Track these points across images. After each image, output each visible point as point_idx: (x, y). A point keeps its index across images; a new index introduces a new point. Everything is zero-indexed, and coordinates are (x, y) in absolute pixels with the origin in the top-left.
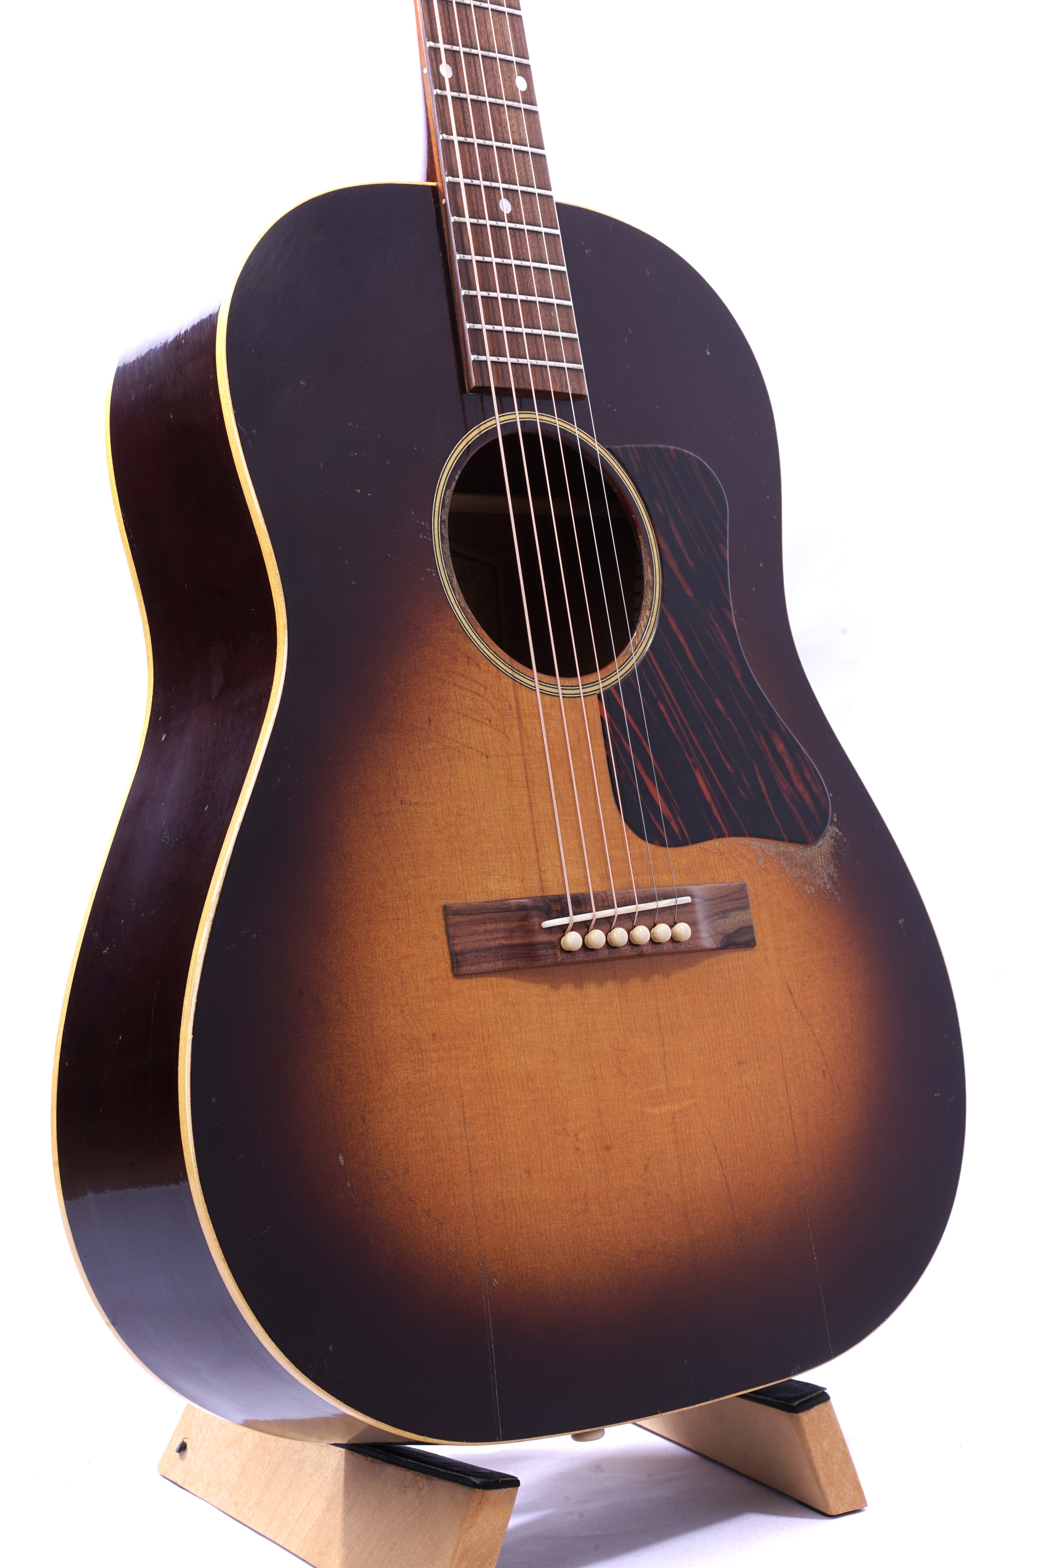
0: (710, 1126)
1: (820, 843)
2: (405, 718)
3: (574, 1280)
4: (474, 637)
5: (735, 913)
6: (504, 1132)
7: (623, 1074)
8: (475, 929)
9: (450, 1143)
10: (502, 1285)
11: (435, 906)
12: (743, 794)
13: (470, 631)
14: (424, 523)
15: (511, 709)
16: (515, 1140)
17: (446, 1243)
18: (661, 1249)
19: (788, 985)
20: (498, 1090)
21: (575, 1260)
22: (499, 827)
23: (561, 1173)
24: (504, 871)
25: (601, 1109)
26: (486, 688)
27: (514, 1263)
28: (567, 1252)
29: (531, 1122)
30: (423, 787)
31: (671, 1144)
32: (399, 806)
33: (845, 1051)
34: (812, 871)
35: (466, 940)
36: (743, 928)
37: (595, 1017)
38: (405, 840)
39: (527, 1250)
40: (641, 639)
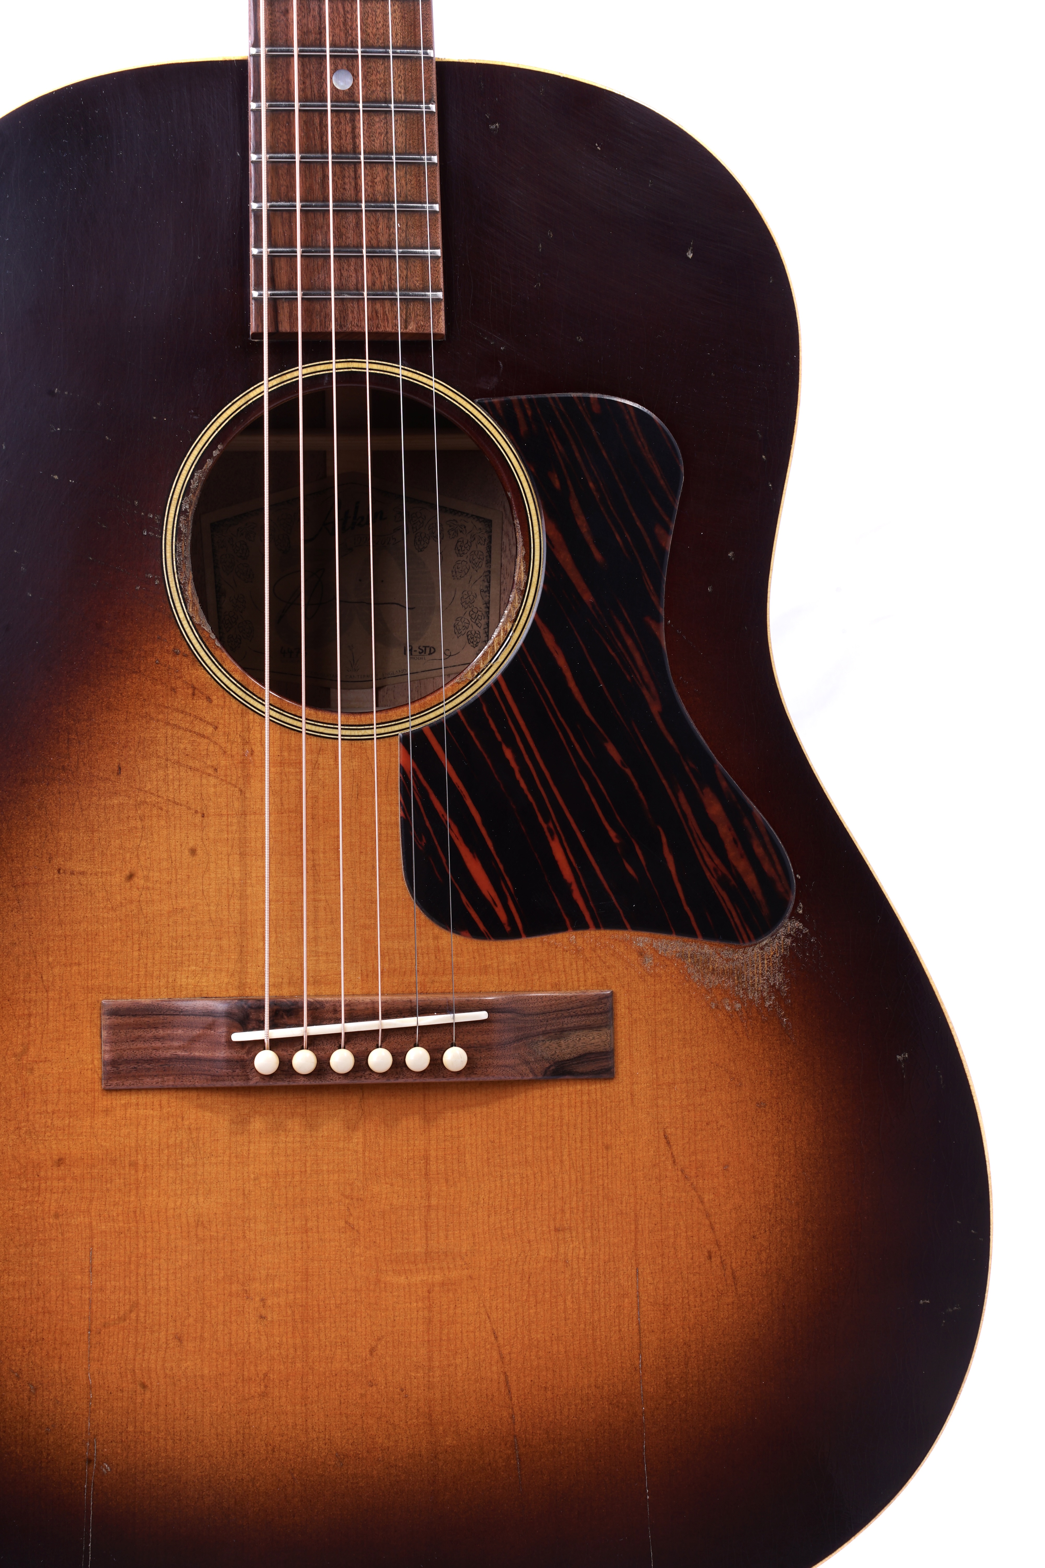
0: (490, 1308)
1: (764, 943)
2: (81, 764)
3: (232, 1478)
4: (208, 662)
5: (580, 1033)
6: (149, 1287)
7: (353, 1228)
8: (140, 1034)
9: (65, 1292)
10: (117, 1472)
11: (90, 1002)
12: (631, 871)
13: (202, 654)
14: (151, 516)
15: (252, 754)
16: (165, 1298)
17: (39, 1413)
18: (380, 1455)
19: (665, 1132)
20: (149, 1234)
21: (236, 1454)
22: (208, 905)
23: (231, 1345)
24: (206, 961)
25: (310, 1270)
26: (216, 728)
27: (139, 1448)
28: (224, 1443)
29: (194, 1278)
30: (96, 853)
31: (419, 1325)
32: (54, 875)
33: (755, 1229)
34: (740, 980)
35: (123, 1047)
36: (590, 1053)
37: (320, 1154)
38: (56, 917)
39: (163, 1434)
40: (490, 661)
